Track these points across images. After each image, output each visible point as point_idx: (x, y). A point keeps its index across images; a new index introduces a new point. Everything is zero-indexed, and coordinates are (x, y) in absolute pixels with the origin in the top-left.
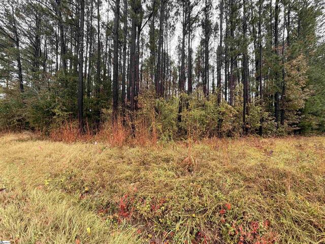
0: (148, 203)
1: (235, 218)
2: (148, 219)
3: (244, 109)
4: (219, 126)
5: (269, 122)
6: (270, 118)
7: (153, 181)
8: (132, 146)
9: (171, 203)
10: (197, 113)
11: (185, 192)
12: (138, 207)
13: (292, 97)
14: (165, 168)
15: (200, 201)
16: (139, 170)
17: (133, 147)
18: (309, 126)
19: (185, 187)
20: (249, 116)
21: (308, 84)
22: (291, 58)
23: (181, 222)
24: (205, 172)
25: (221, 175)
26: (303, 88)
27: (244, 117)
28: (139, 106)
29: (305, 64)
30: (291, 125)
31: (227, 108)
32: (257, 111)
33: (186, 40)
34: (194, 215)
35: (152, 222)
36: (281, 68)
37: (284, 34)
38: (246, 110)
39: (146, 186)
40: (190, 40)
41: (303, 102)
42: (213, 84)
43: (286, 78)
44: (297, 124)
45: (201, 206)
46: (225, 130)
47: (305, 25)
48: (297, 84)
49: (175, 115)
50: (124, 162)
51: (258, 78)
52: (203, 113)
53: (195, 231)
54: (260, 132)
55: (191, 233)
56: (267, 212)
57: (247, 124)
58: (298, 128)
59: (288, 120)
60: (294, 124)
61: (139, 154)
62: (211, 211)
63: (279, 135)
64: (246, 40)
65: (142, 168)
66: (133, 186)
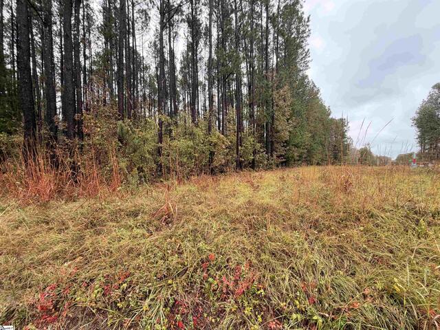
0: (97, 286)
1: (219, 269)
2: (98, 310)
3: (237, 140)
4: (211, 161)
5: (261, 155)
6: (262, 150)
7: (108, 250)
8: (72, 199)
9: (137, 274)
10: (182, 143)
11: (160, 254)
12: (78, 299)
13: (280, 128)
14: (130, 226)
15: (179, 260)
16: (82, 238)
17: (74, 201)
18: (292, 157)
19: (158, 247)
20: (243, 148)
21: (291, 115)
22: (278, 87)
23: (151, 296)
24: (187, 222)
25: (206, 221)
26: (288, 120)
27: (238, 149)
28: (86, 131)
29: (289, 95)
30: (278, 157)
31: (219, 138)
32: (250, 141)
33: (166, 38)
34: (170, 282)
35: (105, 314)
36: (271, 96)
37: (274, 60)
38: (240, 141)
39: (94, 261)
40: (172, 39)
41: (288, 133)
42: (205, 106)
43: (275, 108)
44: (284, 156)
45: (180, 266)
46: (217, 165)
47: (290, 55)
48: (283, 115)
49: (150, 146)
50: (51, 229)
51: (251, 105)
52: (191, 143)
53: (171, 301)
54: (253, 165)
55: (165, 306)
56: (250, 252)
57: (241, 156)
58: (284, 160)
59: (276, 152)
60: (281, 156)
61: (84, 211)
62: (192, 269)
63: (269, 168)
64: (238, 57)
65: (88, 233)
66: (69, 266)
